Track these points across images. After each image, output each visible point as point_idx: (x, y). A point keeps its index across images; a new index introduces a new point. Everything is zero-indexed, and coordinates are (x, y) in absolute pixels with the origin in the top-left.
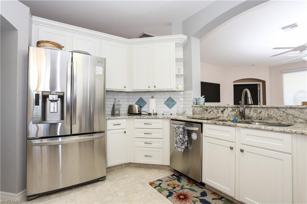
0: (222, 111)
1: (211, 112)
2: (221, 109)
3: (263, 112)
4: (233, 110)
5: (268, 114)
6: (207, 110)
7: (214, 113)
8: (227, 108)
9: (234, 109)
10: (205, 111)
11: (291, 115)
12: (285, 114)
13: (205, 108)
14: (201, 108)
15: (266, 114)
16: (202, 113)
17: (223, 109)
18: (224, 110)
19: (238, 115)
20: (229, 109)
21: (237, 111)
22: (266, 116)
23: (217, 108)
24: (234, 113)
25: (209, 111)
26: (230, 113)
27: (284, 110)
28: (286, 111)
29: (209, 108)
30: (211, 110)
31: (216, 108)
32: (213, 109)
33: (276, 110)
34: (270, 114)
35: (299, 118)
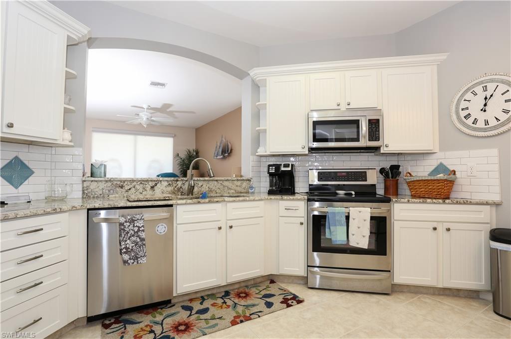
0: (152, 187)
1: (130, 189)
2: (150, 183)
3: (204, 186)
4: (169, 184)
5: (208, 187)
6: (122, 187)
7: (137, 190)
8: (160, 182)
9: (170, 182)
10: (118, 189)
11: (226, 188)
12: (222, 187)
13: (119, 183)
14: (109, 184)
15: (207, 187)
16: (112, 191)
17: (153, 184)
18: (156, 185)
19: (176, 191)
20: (163, 183)
21: (175, 185)
22: (207, 189)
23: (143, 182)
24: (170, 189)
25: (127, 188)
26: (164, 189)
27: (221, 182)
28: (223, 184)
29: (126, 182)
30: (131, 186)
31: (141, 183)
32: (135, 183)
33: (216, 182)
34: (211, 187)
35: (232, 189)
